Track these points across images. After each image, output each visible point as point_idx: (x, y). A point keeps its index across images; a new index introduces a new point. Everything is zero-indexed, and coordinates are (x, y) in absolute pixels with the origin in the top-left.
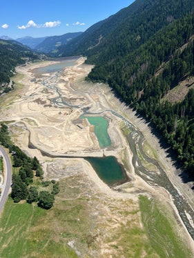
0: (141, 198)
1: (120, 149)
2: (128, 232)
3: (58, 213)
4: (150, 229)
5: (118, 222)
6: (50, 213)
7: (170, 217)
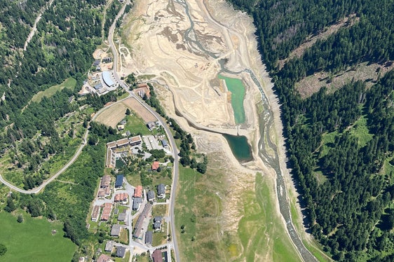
0: (258, 174)
1: (251, 129)
2: (246, 192)
3: (209, 177)
4: (258, 192)
5: (242, 186)
6: (205, 176)
7: (271, 188)
